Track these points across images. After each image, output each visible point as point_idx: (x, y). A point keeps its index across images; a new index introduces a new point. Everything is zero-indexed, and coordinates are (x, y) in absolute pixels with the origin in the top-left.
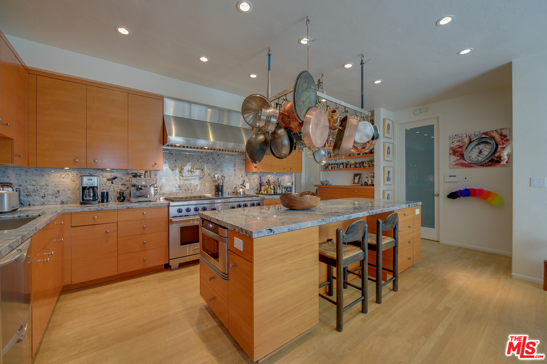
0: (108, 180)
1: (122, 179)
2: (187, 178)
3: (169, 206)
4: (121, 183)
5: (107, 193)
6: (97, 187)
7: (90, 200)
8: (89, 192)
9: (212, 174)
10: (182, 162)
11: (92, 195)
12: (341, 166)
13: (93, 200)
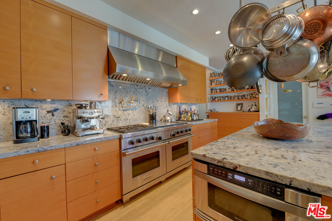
0: (48, 112)
1: (64, 111)
2: (126, 109)
3: (120, 139)
4: (63, 115)
5: (48, 127)
6: (36, 121)
7: (27, 137)
8: (25, 127)
9: (145, 105)
10: (121, 94)
11: (29, 130)
12: (226, 99)
13: (31, 137)
